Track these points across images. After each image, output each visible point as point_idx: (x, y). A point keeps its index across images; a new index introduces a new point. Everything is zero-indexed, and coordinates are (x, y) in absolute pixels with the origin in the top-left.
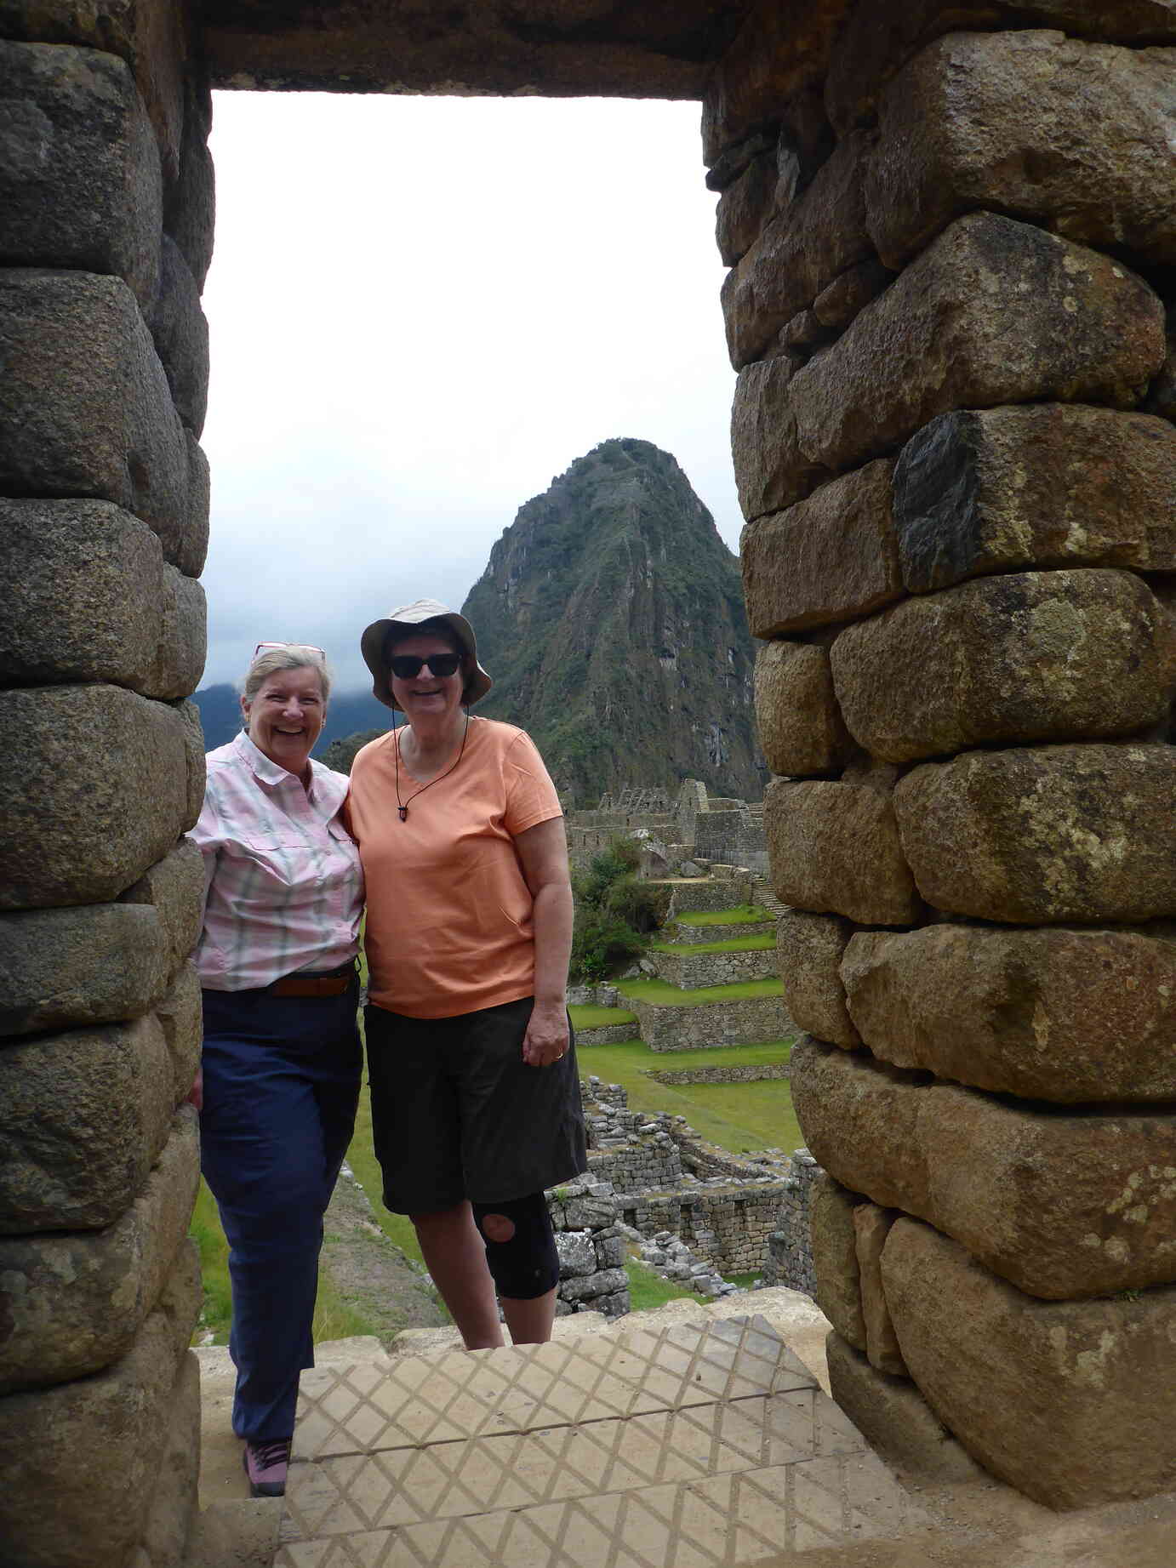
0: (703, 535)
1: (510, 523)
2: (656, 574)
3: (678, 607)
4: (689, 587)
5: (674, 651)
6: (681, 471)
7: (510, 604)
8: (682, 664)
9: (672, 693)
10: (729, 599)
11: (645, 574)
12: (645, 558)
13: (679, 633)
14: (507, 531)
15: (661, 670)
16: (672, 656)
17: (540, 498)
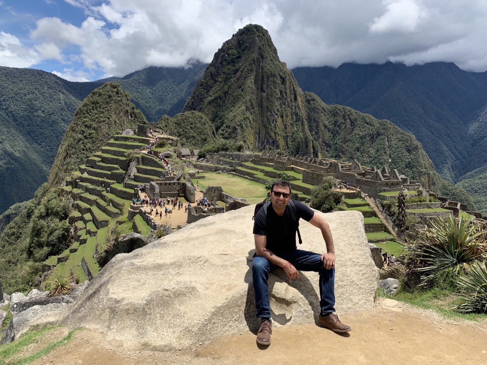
0: (274, 56)
1: (220, 47)
2: (262, 68)
3: (268, 78)
4: (271, 72)
5: (266, 91)
6: (269, 35)
8: (268, 95)
9: (264, 103)
10: (280, 76)
11: (259, 68)
12: (260, 62)
13: (267, 86)
14: (219, 50)
15: (262, 96)
16: (265, 92)
17: (229, 41)
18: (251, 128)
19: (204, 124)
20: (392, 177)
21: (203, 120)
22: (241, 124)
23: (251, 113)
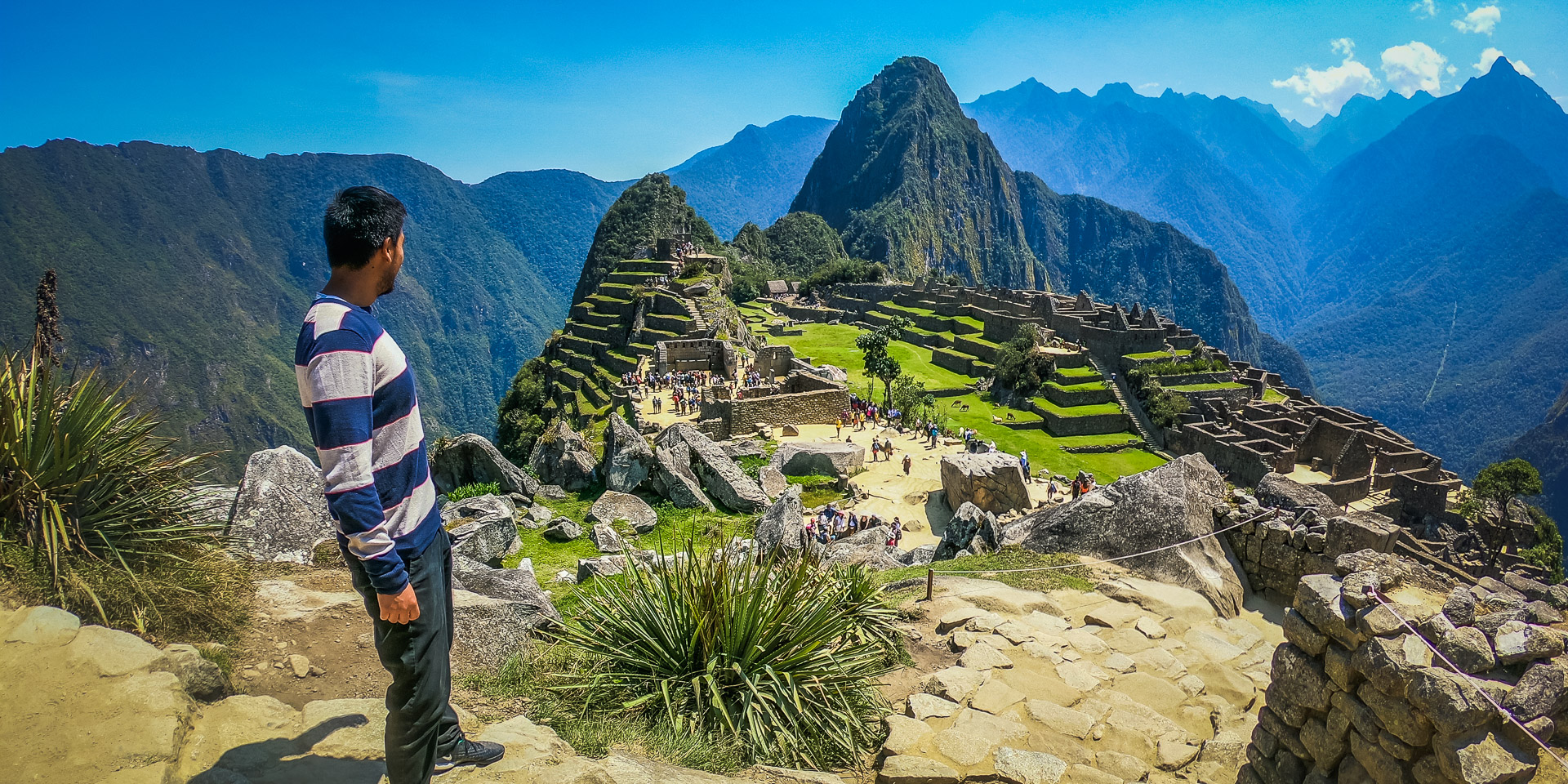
0: (952, 106)
1: (852, 99)
2: (931, 128)
4: (947, 136)
5: (940, 169)
6: (941, 74)
7: (852, 140)
8: (944, 177)
9: (938, 192)
10: (966, 143)
11: (925, 130)
12: (926, 120)
13: (942, 160)
14: (851, 103)
16: (938, 172)
17: (868, 86)
18: (914, 237)
19: (821, 234)
20: (1146, 324)
21: (819, 227)
22: (893, 231)
23: (913, 211)
